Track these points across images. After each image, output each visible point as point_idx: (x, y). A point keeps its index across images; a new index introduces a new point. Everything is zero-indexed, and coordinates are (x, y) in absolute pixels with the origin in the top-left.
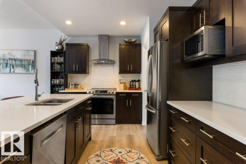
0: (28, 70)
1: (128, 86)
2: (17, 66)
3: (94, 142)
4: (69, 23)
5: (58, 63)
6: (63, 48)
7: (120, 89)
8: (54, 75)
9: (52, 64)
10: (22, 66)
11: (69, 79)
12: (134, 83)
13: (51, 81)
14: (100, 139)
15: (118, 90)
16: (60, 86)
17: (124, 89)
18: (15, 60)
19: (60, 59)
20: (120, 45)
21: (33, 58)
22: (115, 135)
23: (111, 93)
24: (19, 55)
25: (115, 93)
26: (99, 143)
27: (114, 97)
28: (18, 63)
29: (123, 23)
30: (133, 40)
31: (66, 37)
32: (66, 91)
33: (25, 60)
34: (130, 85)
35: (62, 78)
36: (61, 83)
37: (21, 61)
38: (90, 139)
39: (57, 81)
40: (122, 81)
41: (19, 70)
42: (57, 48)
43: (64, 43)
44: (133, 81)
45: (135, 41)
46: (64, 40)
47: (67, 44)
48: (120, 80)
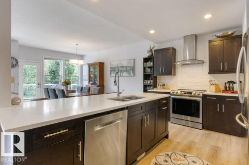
0: (130, 74)
1: (223, 88)
2: (124, 71)
3: (171, 141)
4: (152, 32)
5: (149, 67)
6: (152, 54)
7: (211, 91)
8: (146, 77)
9: (144, 68)
10: (127, 71)
11: (158, 81)
12: (231, 85)
13: (144, 81)
14: (178, 140)
15: (208, 93)
16: (151, 86)
17: (216, 92)
18: (123, 67)
19: (150, 64)
20: (210, 42)
21: (133, 65)
22: (197, 141)
23: (196, 95)
24: (125, 64)
25: (201, 95)
26: (175, 143)
27: (200, 100)
28: (125, 69)
29: (208, 16)
30: (230, 33)
31: (155, 44)
32: (155, 90)
33: (128, 67)
34: (226, 87)
35: (152, 79)
36: (152, 84)
37: (126, 67)
38: (167, 137)
39: (148, 82)
40: (214, 83)
41: (125, 74)
42: (148, 55)
43: (153, 50)
44: (229, 82)
45: (233, 34)
46: (153, 48)
47: (155, 51)
48: (210, 81)
